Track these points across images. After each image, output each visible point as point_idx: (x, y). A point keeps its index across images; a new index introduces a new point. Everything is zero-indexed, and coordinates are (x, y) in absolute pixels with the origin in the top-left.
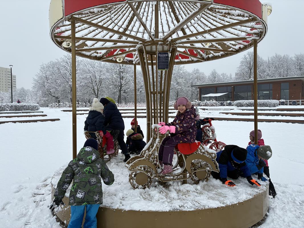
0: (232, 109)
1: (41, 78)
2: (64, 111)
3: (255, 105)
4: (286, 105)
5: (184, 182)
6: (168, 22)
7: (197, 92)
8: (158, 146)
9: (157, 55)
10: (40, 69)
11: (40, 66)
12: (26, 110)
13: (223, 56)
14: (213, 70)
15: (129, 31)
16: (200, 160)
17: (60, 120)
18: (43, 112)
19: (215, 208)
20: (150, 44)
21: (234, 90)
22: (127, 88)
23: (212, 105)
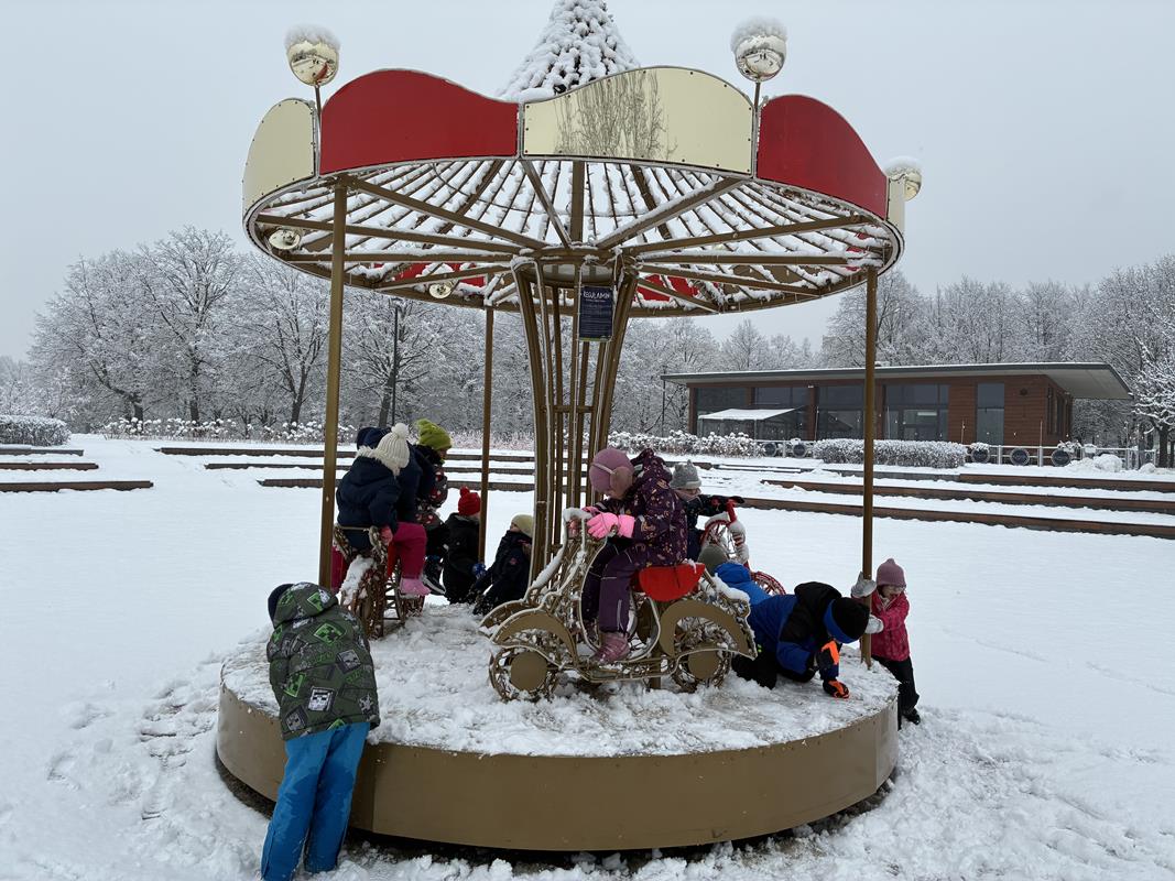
0: (806, 470)
1: (69, 314)
2: (167, 451)
3: (868, 458)
4: (993, 461)
5: (654, 685)
6: (609, 184)
7: (683, 399)
8: (582, 573)
9: (580, 294)
10: (69, 280)
11: (69, 270)
12: (14, 443)
13: (775, 302)
14: (743, 324)
15: (482, 203)
16: (702, 620)
17: (152, 485)
18: (80, 453)
19: (743, 750)
20: (557, 257)
21: (816, 401)
22: (419, 372)
23: (737, 453)
